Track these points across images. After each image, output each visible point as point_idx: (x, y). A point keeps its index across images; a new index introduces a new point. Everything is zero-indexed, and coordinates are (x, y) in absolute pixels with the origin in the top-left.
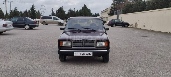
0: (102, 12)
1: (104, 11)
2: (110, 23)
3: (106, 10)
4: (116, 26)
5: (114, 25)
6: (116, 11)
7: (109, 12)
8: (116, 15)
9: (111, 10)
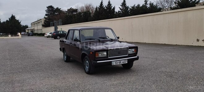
0: (33, 24)
1: (36, 22)
2: (54, 35)
3: (39, 21)
4: (60, 38)
5: (58, 37)
6: (52, 22)
7: (43, 23)
8: (54, 27)
9: (45, 21)
